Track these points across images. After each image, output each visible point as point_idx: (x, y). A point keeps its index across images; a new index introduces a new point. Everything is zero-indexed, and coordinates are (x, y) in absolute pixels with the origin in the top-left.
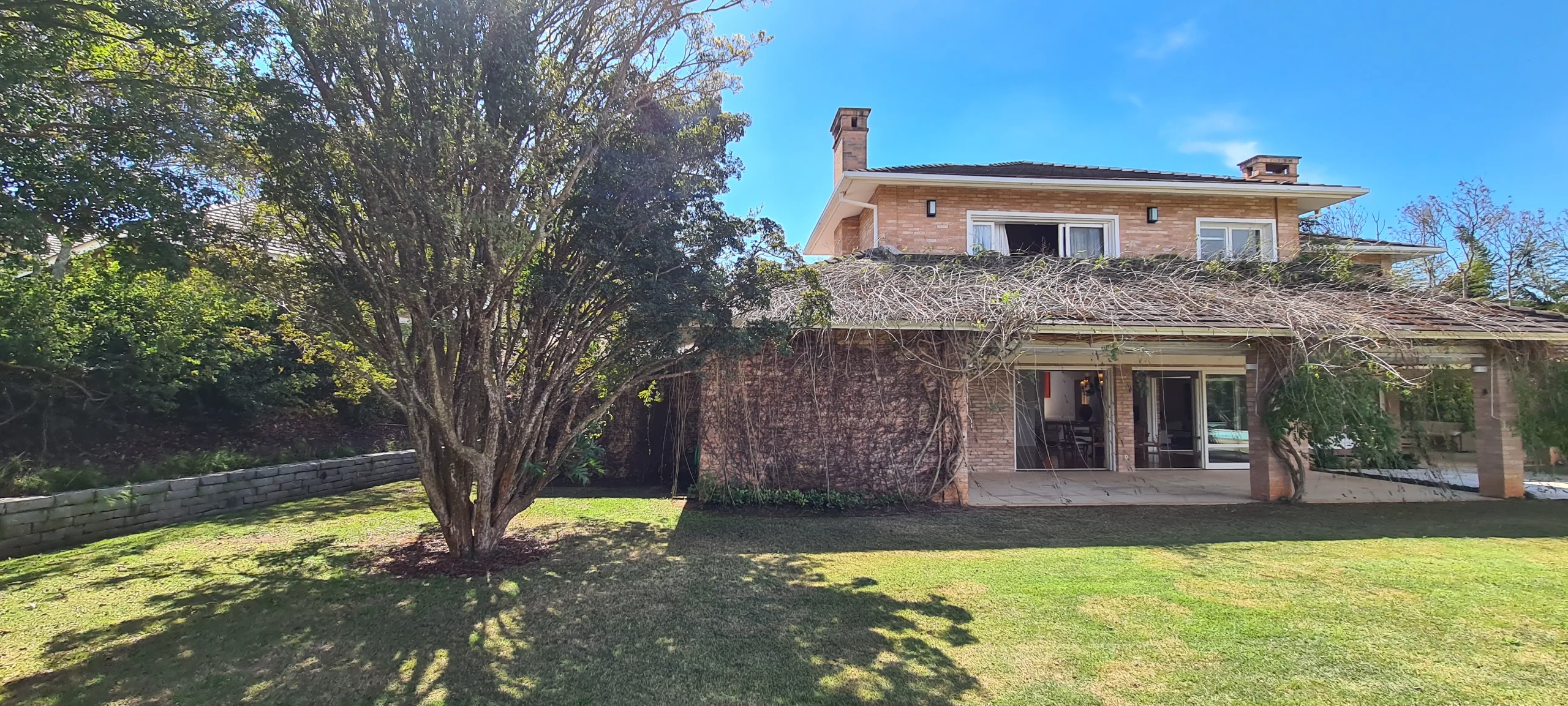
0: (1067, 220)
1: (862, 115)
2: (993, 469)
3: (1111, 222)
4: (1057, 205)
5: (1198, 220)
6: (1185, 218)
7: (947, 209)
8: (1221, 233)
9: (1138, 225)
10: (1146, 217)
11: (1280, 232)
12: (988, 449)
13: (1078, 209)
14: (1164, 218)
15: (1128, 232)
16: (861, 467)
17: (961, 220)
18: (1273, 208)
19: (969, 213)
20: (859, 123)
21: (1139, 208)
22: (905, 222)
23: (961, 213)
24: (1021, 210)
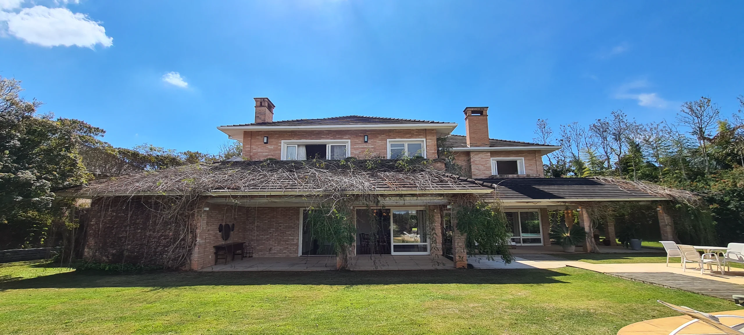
0: (329, 143)
1: (264, 101)
2: (288, 255)
3: (348, 143)
4: (322, 136)
5: (388, 140)
6: (382, 140)
7: (273, 140)
8: (403, 145)
9: (360, 144)
10: (363, 140)
11: (427, 144)
12: (286, 246)
13: (332, 138)
14: (372, 140)
15: (355, 147)
16: (153, 254)
17: (279, 144)
18: (425, 133)
19: (282, 141)
20: (263, 104)
21: (361, 136)
22: (254, 146)
23: (279, 141)
24: (306, 139)
